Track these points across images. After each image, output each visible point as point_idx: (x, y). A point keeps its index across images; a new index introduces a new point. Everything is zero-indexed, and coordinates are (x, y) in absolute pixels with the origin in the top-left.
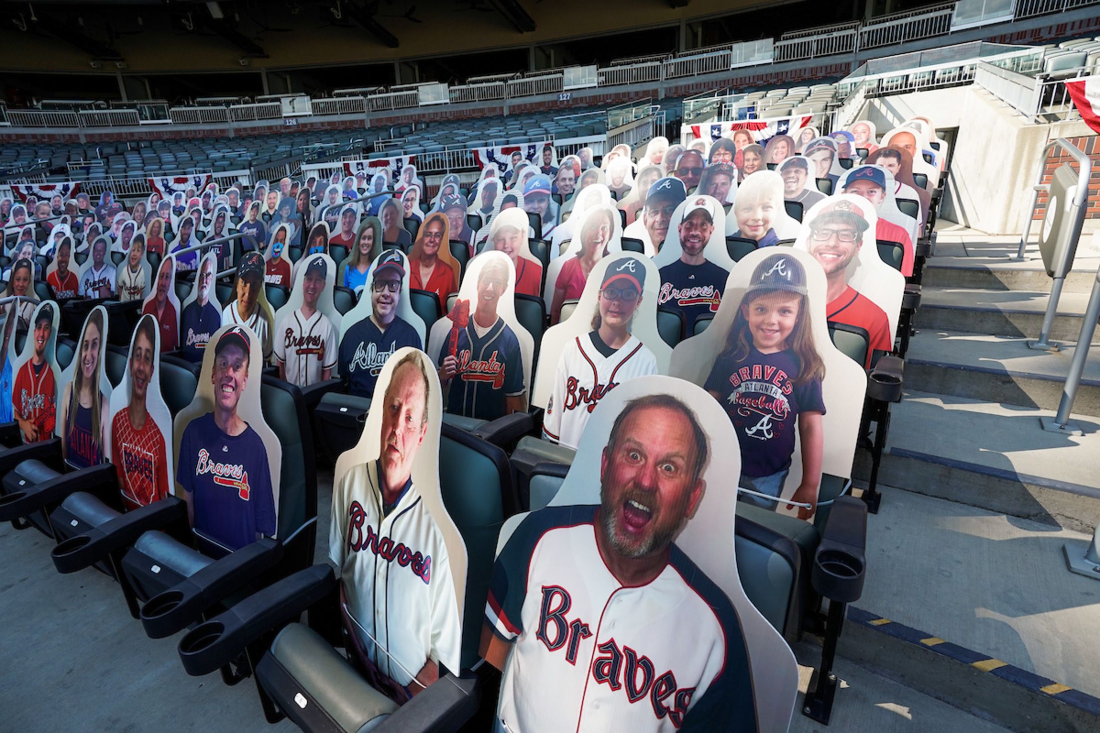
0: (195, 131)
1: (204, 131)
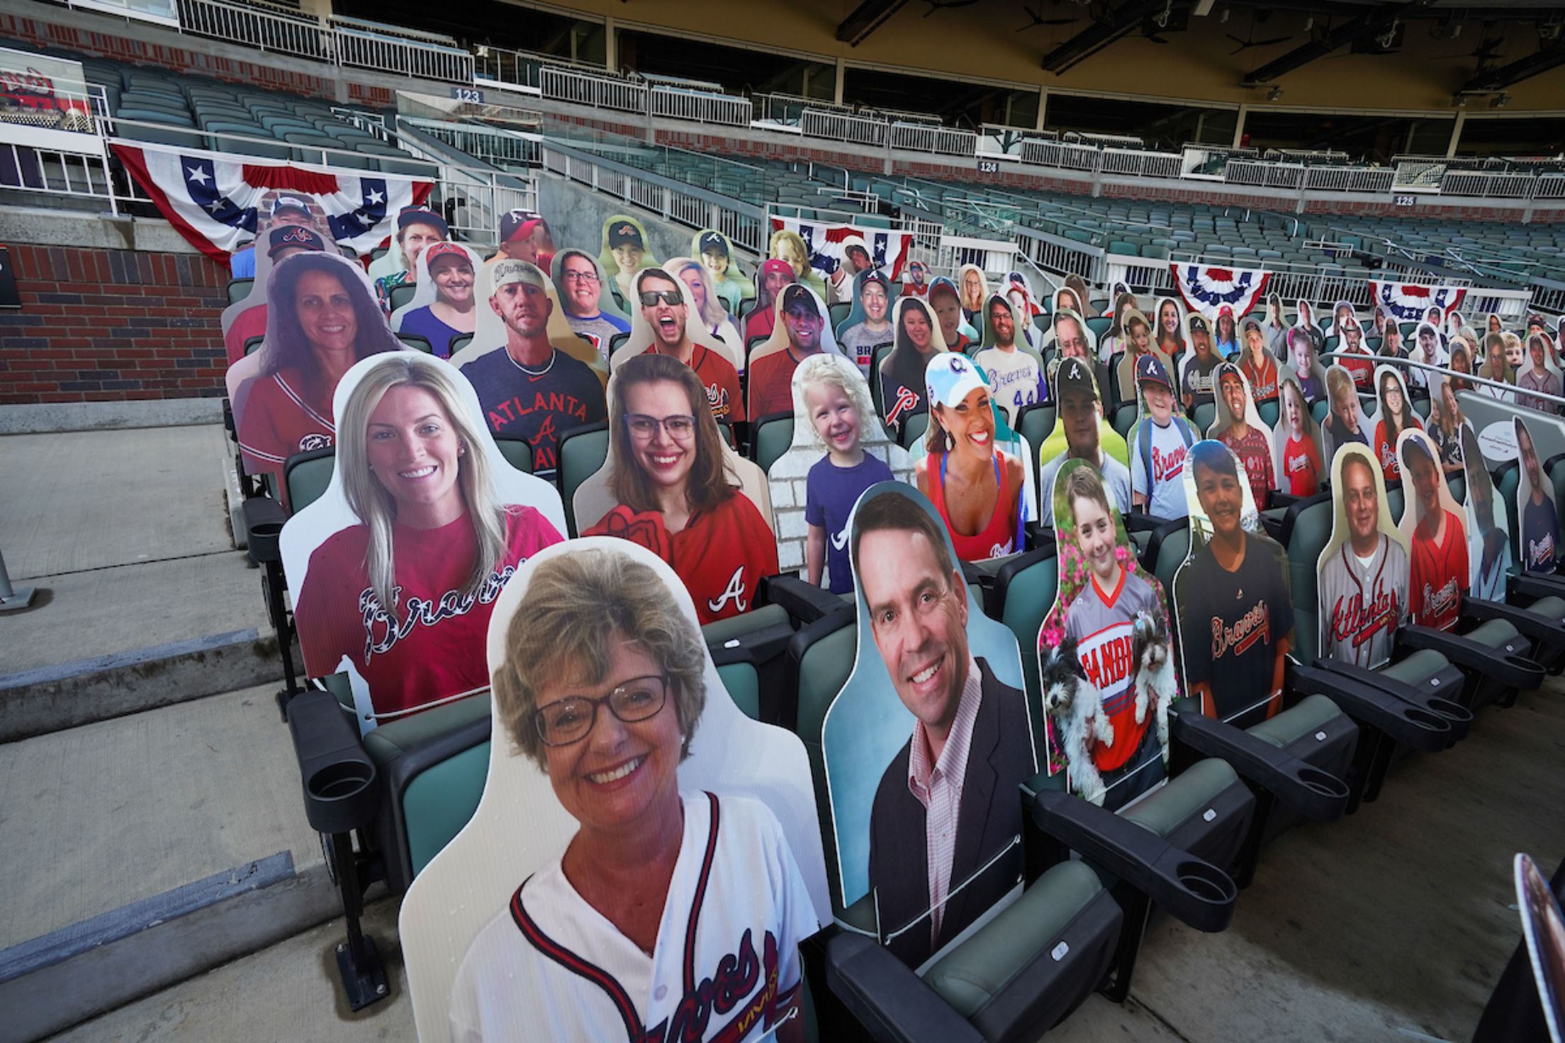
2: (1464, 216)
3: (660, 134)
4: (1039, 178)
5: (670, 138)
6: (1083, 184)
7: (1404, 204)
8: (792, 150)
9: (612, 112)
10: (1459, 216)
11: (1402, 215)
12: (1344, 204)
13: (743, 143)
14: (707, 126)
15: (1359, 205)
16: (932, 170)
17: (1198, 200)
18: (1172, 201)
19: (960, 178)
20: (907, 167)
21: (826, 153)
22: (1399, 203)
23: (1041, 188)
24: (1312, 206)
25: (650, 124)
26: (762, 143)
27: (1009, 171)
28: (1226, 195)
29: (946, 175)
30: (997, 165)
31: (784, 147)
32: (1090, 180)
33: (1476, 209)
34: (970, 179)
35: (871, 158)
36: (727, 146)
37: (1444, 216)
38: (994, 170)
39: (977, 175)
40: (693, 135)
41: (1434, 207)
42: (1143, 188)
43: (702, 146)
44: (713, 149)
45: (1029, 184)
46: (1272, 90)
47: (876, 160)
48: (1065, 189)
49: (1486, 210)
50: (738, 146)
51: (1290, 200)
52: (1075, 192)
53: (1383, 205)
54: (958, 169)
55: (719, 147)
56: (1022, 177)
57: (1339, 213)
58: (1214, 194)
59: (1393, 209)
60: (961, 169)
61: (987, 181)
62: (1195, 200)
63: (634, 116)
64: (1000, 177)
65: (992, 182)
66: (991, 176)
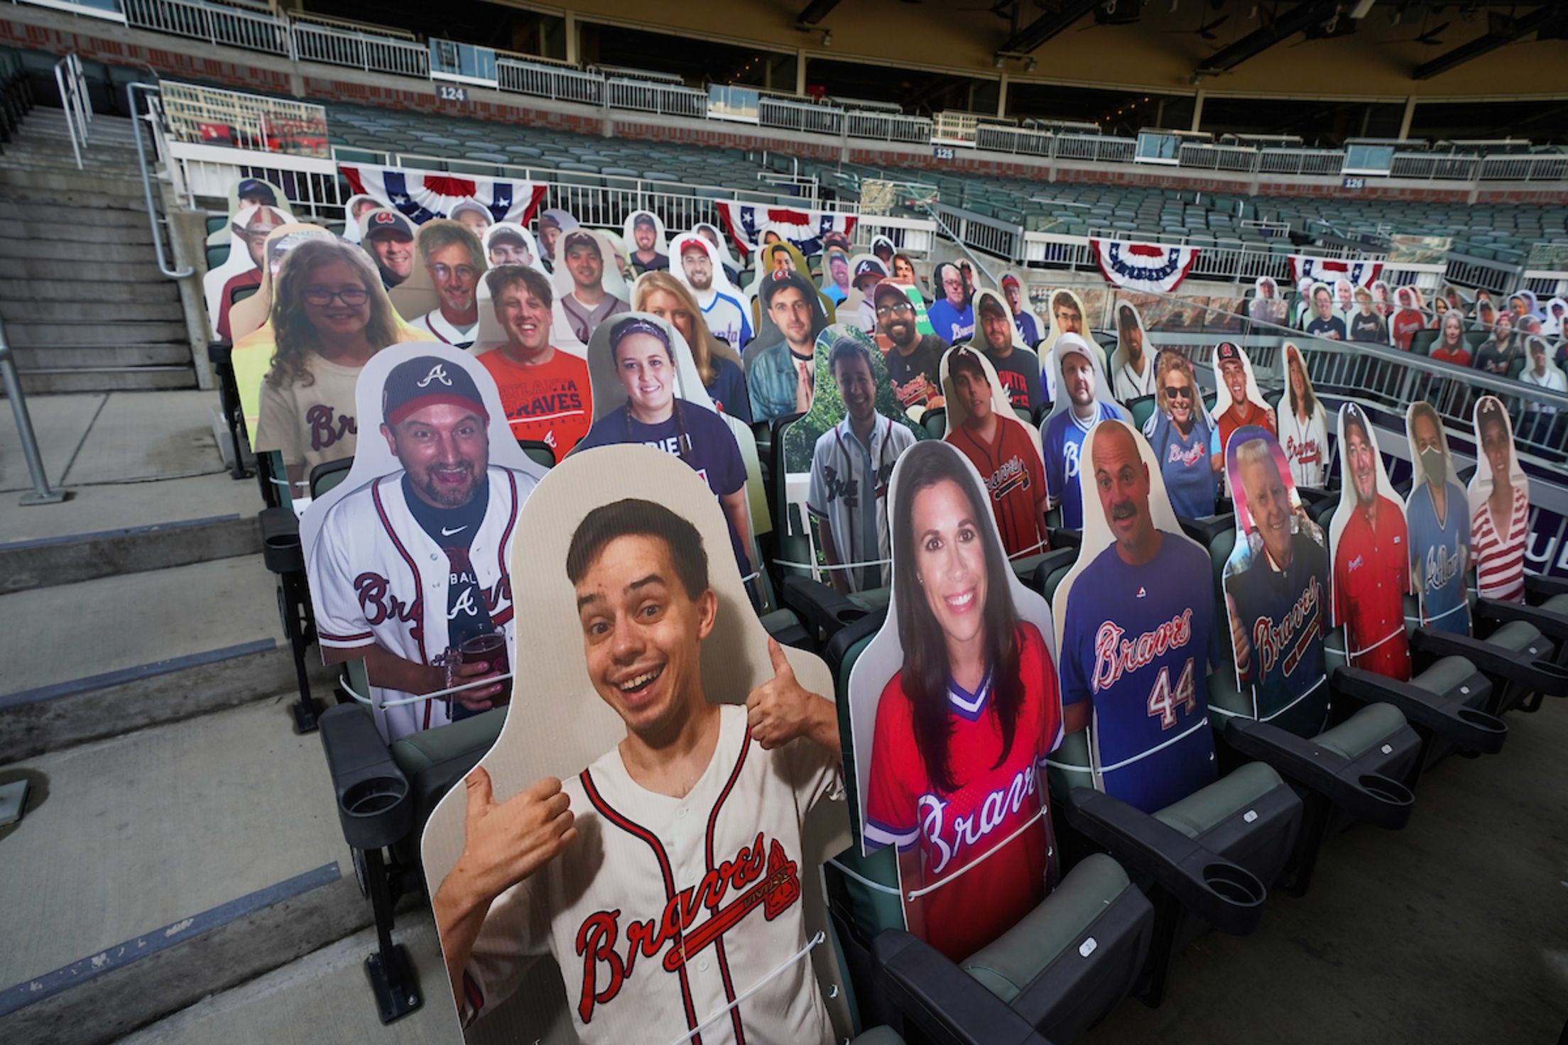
0: (1207, 181)
1: (1219, 182)
2: (999, 171)
4: (527, 111)
6: (588, 121)
7: (944, 156)
10: (995, 172)
11: (945, 169)
12: (887, 155)
15: (903, 156)
17: (732, 144)
18: (701, 144)
19: (413, 107)
20: (329, 87)
22: (939, 156)
23: (533, 124)
24: (856, 154)
27: (482, 101)
28: (763, 139)
29: (390, 100)
30: (465, 93)
32: (598, 116)
33: (1009, 166)
34: (428, 109)
35: (265, 72)
37: (982, 171)
38: (461, 97)
39: (438, 103)
41: (972, 162)
42: (664, 128)
45: (515, 118)
46: (823, 33)
47: (276, 74)
48: (565, 126)
49: (1019, 167)
51: (833, 148)
52: (581, 131)
53: (925, 157)
54: (408, 95)
56: (502, 109)
57: (884, 164)
58: (749, 139)
59: (935, 161)
60: (412, 94)
61: (453, 112)
62: (728, 144)
64: (472, 107)
65: (462, 114)
66: (458, 105)
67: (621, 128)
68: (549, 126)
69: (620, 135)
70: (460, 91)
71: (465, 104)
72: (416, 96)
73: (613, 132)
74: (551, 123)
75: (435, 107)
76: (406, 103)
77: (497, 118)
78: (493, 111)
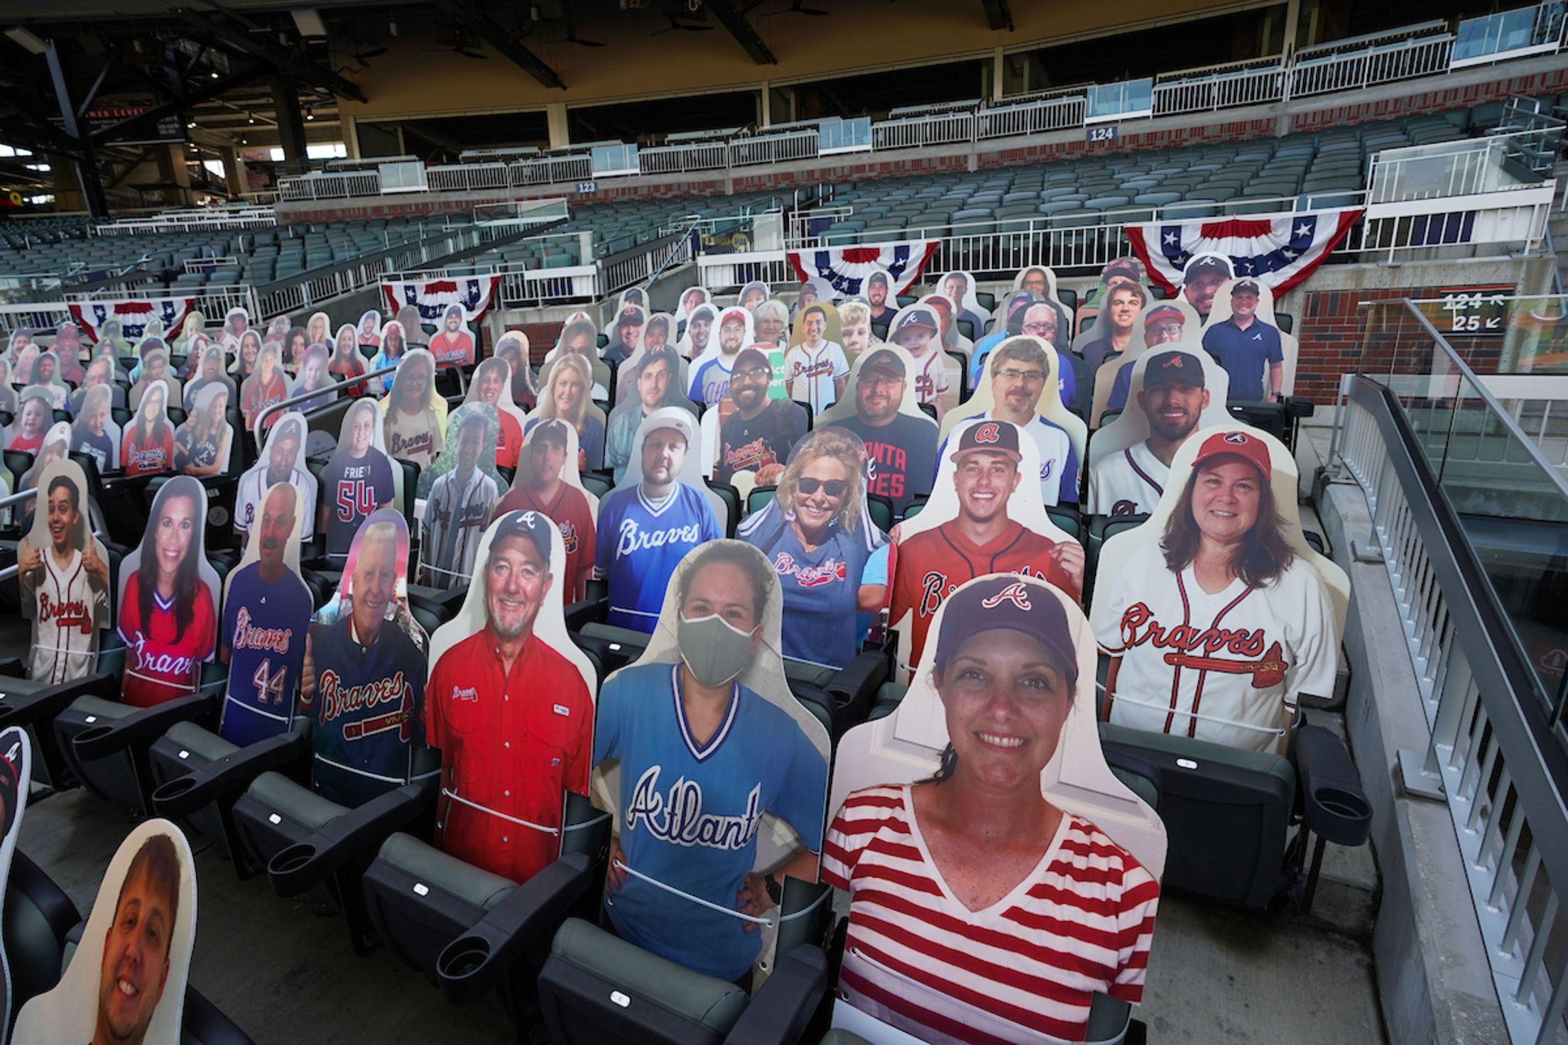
3: (737, 182)
4: (1179, 132)
5: (745, 183)
6: (1256, 123)
8: (860, 168)
9: (695, 173)
13: (811, 173)
14: (778, 165)
16: (1026, 153)
18: (1429, 111)
19: (1064, 156)
20: (996, 158)
21: (897, 163)
23: (1185, 144)
25: (728, 174)
26: (829, 169)
27: (1133, 133)
29: (1044, 156)
30: (1115, 130)
31: (851, 167)
32: (1271, 115)
34: (1078, 154)
36: (795, 179)
38: (1110, 135)
39: (1087, 147)
40: (764, 176)
43: (772, 184)
44: (783, 185)
45: (1165, 142)
47: (958, 158)
48: (1226, 136)
50: (806, 176)
52: (1245, 137)
54: (1060, 147)
55: (787, 182)
56: (1151, 136)
60: (1064, 145)
61: (1100, 151)
63: (714, 172)
64: (1120, 143)
65: (1110, 152)
66: (1107, 144)
67: (1301, 121)
68: (1205, 141)
69: (1300, 130)
70: (1110, 130)
71: (1112, 142)
72: (1067, 146)
73: (1290, 128)
74: (1208, 138)
75: (1083, 152)
76: (1057, 154)
77: (1146, 147)
78: (1142, 140)
